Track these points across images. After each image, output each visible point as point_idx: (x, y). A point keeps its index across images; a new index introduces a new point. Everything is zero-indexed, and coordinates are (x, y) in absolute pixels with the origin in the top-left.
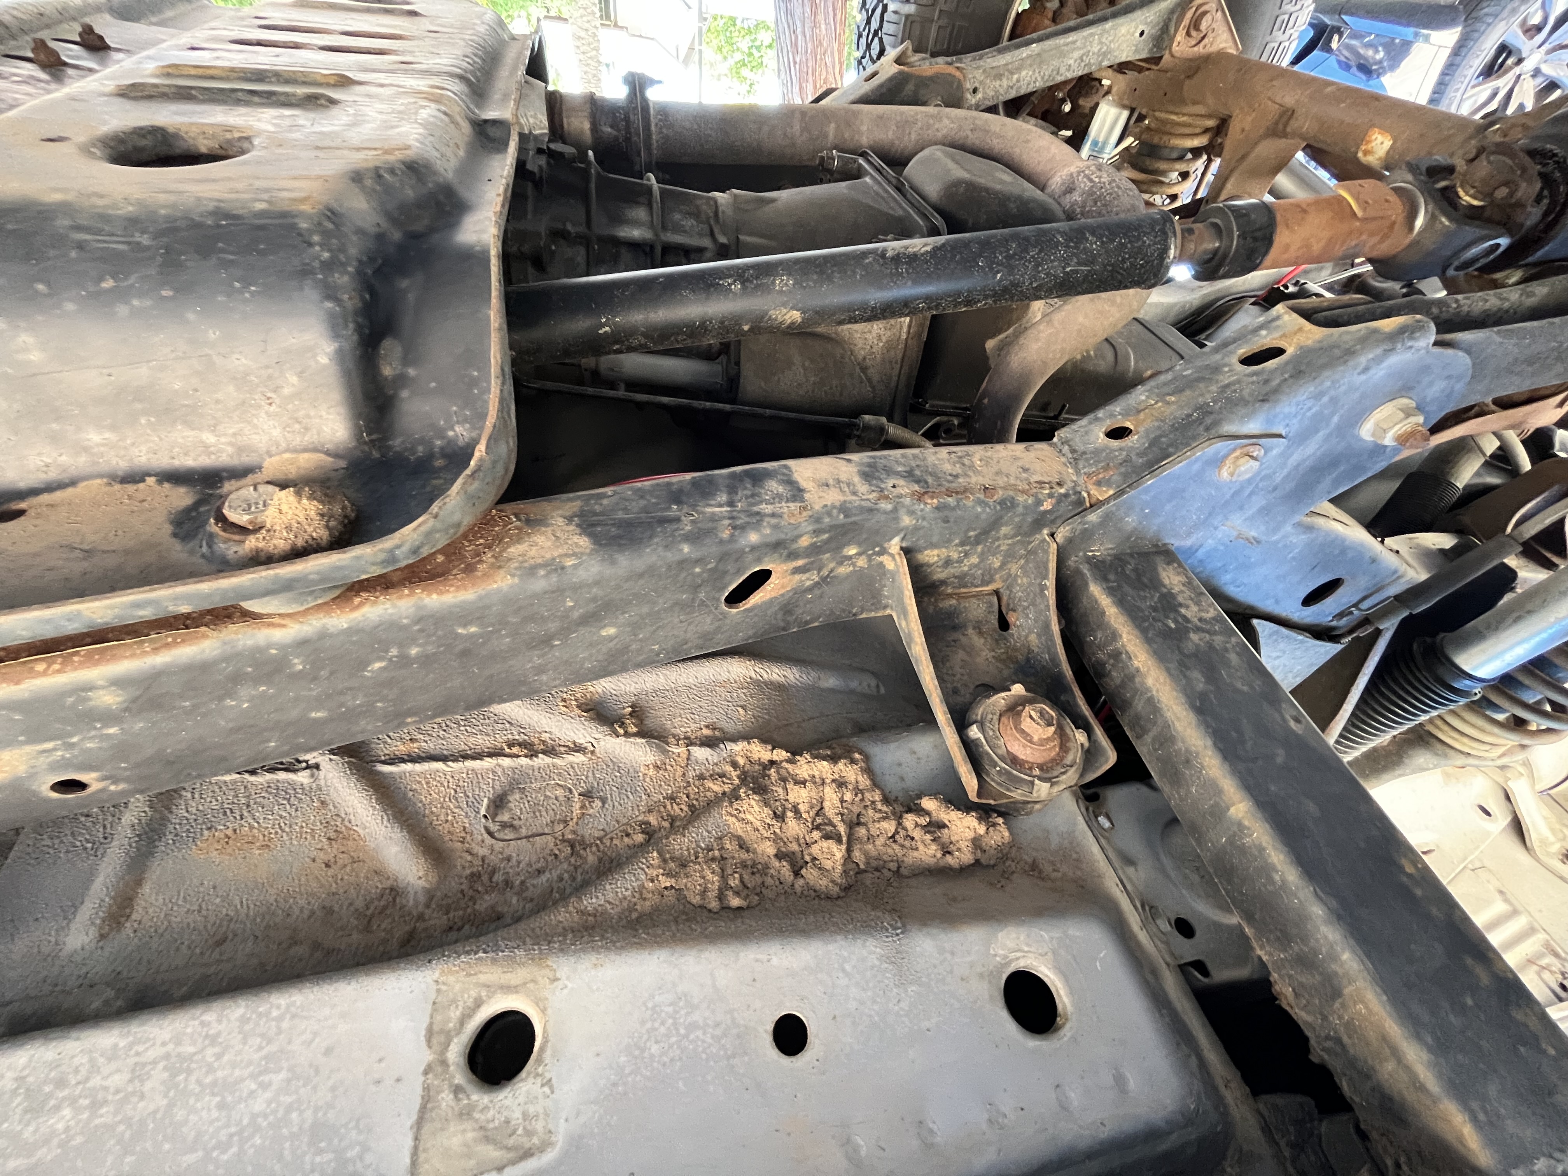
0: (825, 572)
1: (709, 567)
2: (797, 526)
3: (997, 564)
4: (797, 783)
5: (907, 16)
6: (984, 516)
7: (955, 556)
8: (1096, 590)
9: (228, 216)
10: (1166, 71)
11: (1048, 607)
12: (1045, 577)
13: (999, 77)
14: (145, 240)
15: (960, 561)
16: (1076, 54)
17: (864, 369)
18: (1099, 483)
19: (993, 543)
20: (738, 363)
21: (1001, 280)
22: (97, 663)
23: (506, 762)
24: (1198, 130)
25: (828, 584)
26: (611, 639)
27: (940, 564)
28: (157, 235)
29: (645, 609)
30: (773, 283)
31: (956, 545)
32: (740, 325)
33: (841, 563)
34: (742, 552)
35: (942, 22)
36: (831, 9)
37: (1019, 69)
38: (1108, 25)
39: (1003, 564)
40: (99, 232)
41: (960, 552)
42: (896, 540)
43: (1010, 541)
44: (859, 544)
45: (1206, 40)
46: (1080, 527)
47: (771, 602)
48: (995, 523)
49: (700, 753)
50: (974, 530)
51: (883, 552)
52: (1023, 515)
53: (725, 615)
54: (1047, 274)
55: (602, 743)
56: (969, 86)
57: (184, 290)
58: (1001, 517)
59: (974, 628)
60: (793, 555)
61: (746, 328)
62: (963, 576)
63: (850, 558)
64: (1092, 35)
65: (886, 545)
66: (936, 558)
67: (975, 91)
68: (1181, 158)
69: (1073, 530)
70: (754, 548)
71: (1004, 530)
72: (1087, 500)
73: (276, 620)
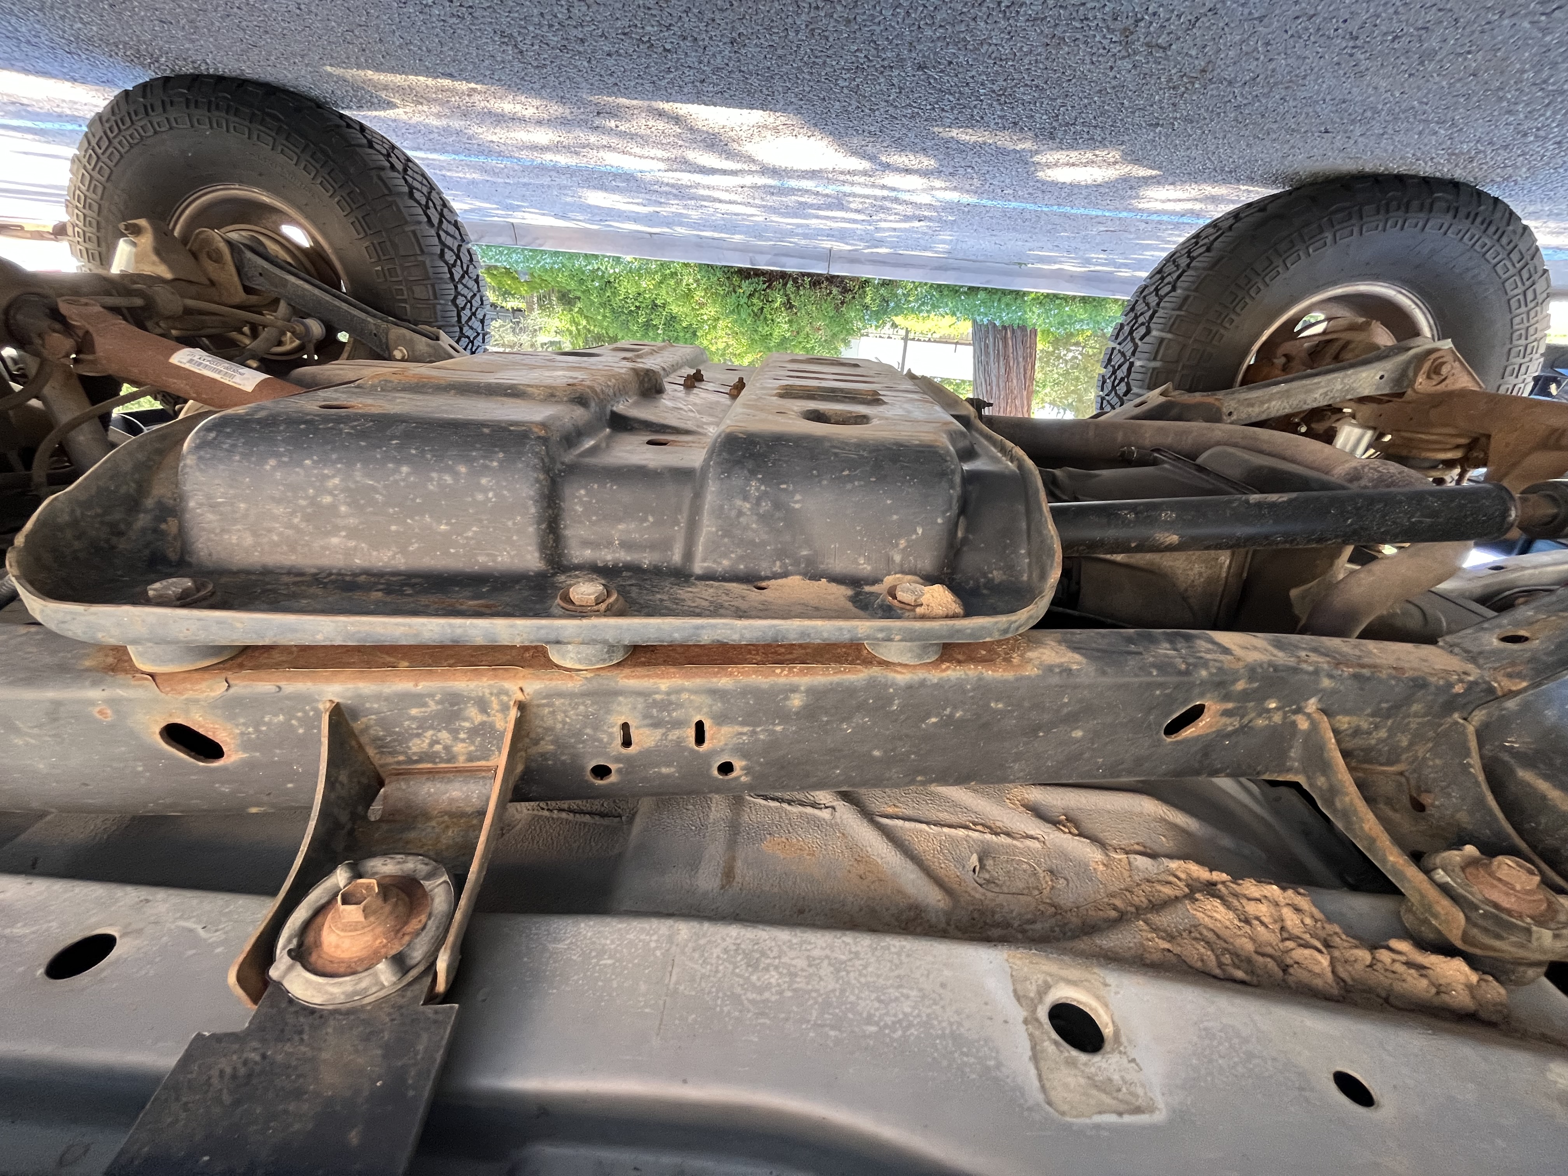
0: (1245, 720)
1: (1167, 691)
2: (1237, 671)
3: (1405, 743)
4: (1249, 899)
5: (1154, 369)
6: (1397, 689)
7: (1365, 725)
8: (1525, 775)
9: (902, 446)
10: (1409, 402)
11: (1477, 783)
12: (1468, 754)
13: (1252, 405)
14: (865, 454)
15: (1369, 733)
16: (1321, 391)
17: (1185, 599)
18: (1510, 676)
19: (1404, 718)
20: (1078, 583)
21: (1351, 524)
22: (805, 675)
23: (975, 835)
24: (1448, 446)
25: (1244, 733)
26: (1077, 741)
27: (1349, 732)
28: (870, 452)
29: (1109, 720)
30: (1160, 515)
31: (1368, 715)
32: (1130, 542)
33: (1259, 715)
34: (1192, 685)
35: (1185, 372)
36: (1022, 370)
37: (1269, 400)
38: (1350, 372)
39: (1411, 744)
40: (844, 449)
41: (1371, 723)
42: (1313, 701)
43: (1420, 720)
44: (1280, 701)
45: (1447, 381)
46: (1497, 713)
47: (1197, 739)
48: (1408, 700)
49: (1141, 862)
50: (1387, 702)
51: (1299, 711)
52: (1436, 695)
53: (1160, 741)
54: (1394, 523)
55: (1052, 836)
56: (1225, 410)
57: (882, 479)
58: (1414, 694)
59: (1386, 804)
60: (1226, 698)
61: (1133, 545)
62: (1368, 750)
63: (1269, 711)
64: (1336, 378)
65: (1303, 704)
66: (1346, 726)
67: (1230, 414)
68: (1434, 467)
69: (1489, 715)
70: (1203, 683)
71: (1416, 707)
72: (1499, 689)
73: (899, 669)
